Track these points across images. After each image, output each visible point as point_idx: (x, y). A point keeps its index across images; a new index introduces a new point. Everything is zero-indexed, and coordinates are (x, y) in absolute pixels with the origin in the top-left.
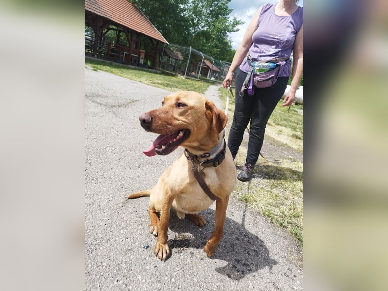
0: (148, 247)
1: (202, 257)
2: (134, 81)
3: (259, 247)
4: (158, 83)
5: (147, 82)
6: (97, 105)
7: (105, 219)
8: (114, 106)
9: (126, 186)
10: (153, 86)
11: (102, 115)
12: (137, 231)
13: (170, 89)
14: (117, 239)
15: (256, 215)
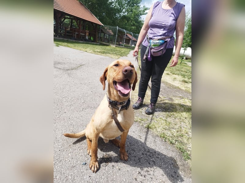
0: (85, 164)
1: (119, 168)
3: (156, 159)
4: (98, 52)
5: (91, 51)
6: (58, 70)
7: (59, 147)
8: (69, 70)
9: (74, 123)
10: (94, 53)
11: (60, 76)
12: (79, 153)
13: (105, 55)
14: (67, 160)
15: (156, 137)
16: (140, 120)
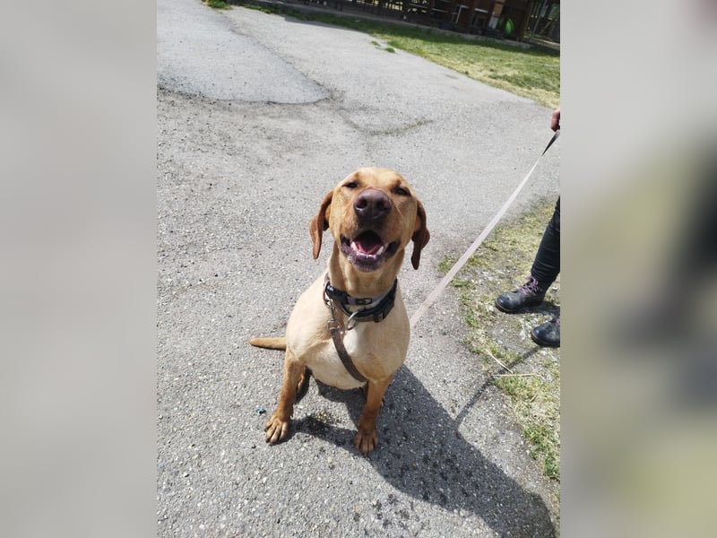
0: (261, 413)
2: (453, 73)
4: (505, 78)
5: (480, 75)
6: (349, 129)
8: (377, 133)
11: (344, 151)
13: (526, 90)
14: (232, 382)
15: (508, 429)
16: (494, 352)
